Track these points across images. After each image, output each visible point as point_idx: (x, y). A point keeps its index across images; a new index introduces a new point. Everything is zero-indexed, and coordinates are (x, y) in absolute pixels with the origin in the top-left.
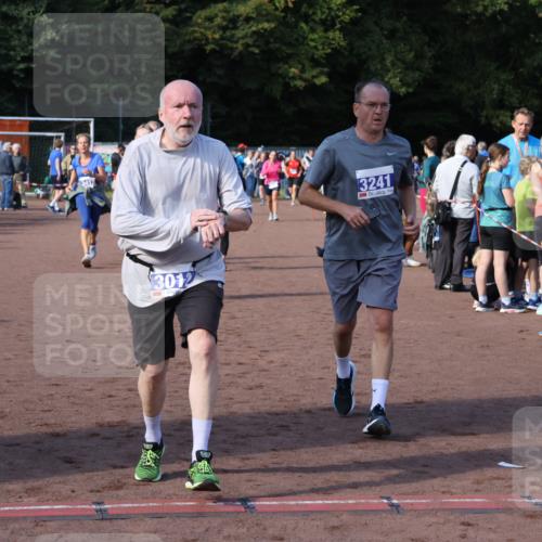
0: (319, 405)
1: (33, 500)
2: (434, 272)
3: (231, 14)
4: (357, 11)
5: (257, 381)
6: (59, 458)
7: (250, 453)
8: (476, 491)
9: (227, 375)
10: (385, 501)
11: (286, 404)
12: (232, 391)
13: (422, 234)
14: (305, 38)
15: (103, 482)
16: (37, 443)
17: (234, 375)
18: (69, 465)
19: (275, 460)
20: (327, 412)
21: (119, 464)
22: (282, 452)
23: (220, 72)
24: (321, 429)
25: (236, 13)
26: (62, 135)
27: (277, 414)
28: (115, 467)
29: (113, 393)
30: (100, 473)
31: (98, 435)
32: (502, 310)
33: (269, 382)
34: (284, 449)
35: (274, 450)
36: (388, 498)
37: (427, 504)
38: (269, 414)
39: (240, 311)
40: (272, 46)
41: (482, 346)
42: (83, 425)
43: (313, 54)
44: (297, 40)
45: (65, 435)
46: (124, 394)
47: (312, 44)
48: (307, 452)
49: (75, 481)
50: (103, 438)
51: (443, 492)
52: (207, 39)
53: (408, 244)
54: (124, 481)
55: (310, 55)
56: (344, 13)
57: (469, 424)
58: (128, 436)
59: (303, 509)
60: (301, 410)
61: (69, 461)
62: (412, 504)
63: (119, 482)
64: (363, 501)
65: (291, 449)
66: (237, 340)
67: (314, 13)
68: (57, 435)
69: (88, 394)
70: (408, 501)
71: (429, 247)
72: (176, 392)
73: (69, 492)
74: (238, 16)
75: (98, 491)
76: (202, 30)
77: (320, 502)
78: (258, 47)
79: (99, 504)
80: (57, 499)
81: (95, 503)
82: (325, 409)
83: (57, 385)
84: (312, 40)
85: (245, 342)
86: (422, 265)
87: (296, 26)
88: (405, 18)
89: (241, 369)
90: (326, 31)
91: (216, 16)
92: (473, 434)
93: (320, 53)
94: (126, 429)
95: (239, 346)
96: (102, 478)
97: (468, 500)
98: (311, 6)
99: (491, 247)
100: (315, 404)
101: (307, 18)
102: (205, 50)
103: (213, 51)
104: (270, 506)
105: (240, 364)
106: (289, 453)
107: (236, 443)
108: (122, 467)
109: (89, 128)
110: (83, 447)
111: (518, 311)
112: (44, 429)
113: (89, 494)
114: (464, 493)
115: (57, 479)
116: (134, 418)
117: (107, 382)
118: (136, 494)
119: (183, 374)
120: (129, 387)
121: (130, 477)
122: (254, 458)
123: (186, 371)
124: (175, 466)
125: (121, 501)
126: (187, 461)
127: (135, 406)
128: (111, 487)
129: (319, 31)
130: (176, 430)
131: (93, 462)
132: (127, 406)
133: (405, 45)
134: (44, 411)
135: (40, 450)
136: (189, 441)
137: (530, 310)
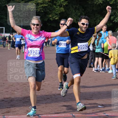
0: (57, 93)
4: (67, 3)
5: (42, 88)
7: (40, 104)
10: (71, 115)
11: (49, 93)
14: (55, 9)
15: (5, 111)
19: (46, 106)
20: (58, 95)
22: (47, 104)
24: (57, 99)
27: (47, 95)
28: (8, 108)
29: (8, 91)
30: (4, 109)
32: (100, 72)
33: (45, 88)
35: (45, 104)
36: (72, 114)
38: (45, 95)
40: (47, 11)
41: (95, 80)
44: (53, 9)
46: (10, 91)
48: (53, 104)
50: (5, 101)
54: (10, 111)
55: (55, 13)
56: (64, 3)
57: (92, 97)
58: (11, 101)
60: (52, 94)
62: (78, 115)
64: (66, 115)
67: (57, 3)
69: (2, 91)
70: (77, 115)
72: (23, 91)
74: (39, 3)
75: (4, 113)
77: (56, 115)
78: (43, 11)
79: (4, 116)
81: (3, 116)
82: (58, 94)
84: (57, 10)
87: (53, 6)
88: (78, 5)
90: (60, 7)
92: (93, 100)
93: (58, 13)
94: (11, 99)
98: (56, 1)
100: (56, 93)
101: (55, 5)
104: (44, 116)
106: (49, 104)
108: (10, 108)
109: (3, 30)
111: (104, 72)
113: (1, 114)
116: (13, 97)
117: (6, 88)
118: (12, 114)
119: (24, 87)
120: (12, 90)
121: (11, 110)
122: (41, 106)
123: (26, 86)
124: (22, 107)
125: (9, 115)
126: (25, 106)
127: (13, 94)
128: (7, 112)
129: (58, 7)
130: (22, 99)
131: (3, 107)
132: (11, 94)
133: (78, 11)
136: (25, 102)
137: (107, 72)
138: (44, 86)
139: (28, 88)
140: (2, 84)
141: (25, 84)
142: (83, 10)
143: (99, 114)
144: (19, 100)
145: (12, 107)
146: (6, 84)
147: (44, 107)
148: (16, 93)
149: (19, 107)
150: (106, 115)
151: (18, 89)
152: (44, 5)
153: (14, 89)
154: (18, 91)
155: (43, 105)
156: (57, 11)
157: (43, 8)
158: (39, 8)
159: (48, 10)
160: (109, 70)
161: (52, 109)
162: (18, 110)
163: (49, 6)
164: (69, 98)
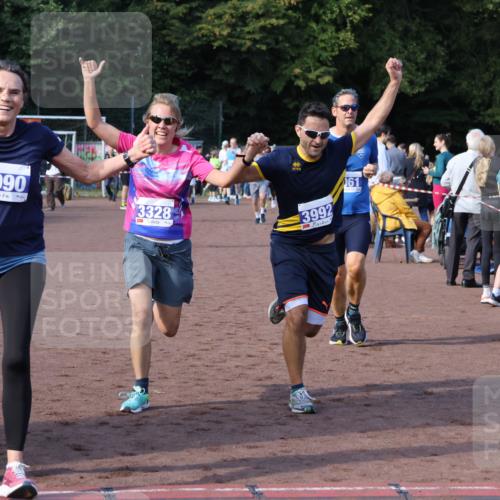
2: (445, 268)
3: (240, 11)
4: (369, 10)
5: (267, 373)
6: (68, 445)
7: (259, 441)
8: (486, 479)
9: (237, 367)
10: (393, 488)
12: (242, 382)
13: (434, 231)
14: (315, 38)
16: (47, 431)
17: (243, 367)
18: (78, 453)
19: (284, 449)
20: (336, 403)
21: (128, 452)
22: (290, 440)
24: (330, 419)
26: (74, 133)
28: (123, 454)
29: (123, 383)
30: (109, 460)
31: (107, 423)
33: (278, 373)
34: (292, 438)
35: (282, 438)
36: (396, 485)
37: (436, 491)
39: (250, 306)
40: (280, 46)
42: (92, 414)
43: (320, 56)
44: (307, 40)
45: (74, 423)
47: (322, 45)
48: (315, 441)
50: (113, 427)
51: (452, 480)
52: (215, 36)
53: (420, 240)
55: (317, 54)
56: (354, 13)
58: (137, 425)
59: (310, 495)
61: (78, 449)
62: (420, 491)
63: (128, 468)
64: (371, 488)
65: (300, 438)
66: (247, 333)
67: (324, 13)
68: (67, 424)
69: (97, 384)
70: (416, 488)
71: (441, 243)
72: (185, 382)
73: (78, 479)
74: (248, 13)
75: (107, 477)
76: (210, 27)
77: (328, 489)
78: (268, 44)
79: (107, 490)
80: (65, 485)
81: (103, 489)
83: (67, 376)
84: (322, 41)
85: (255, 335)
86: (434, 262)
87: (307, 26)
88: (418, 20)
89: (251, 361)
90: (338, 30)
91: (225, 13)
95: (250, 339)
98: (322, 5)
101: (317, 19)
103: (220, 48)
104: (278, 492)
105: (250, 356)
106: (298, 441)
107: (245, 432)
108: (131, 455)
110: (92, 436)
112: (54, 418)
113: (97, 480)
114: (473, 482)
115: (66, 465)
117: (117, 373)
118: (144, 481)
119: (192, 366)
122: (262, 447)
123: (198, 363)
124: (183, 454)
129: (330, 31)
130: (184, 419)
131: (102, 449)
133: (418, 44)
134: (53, 401)
135: (49, 438)
136: (198, 430)
139: (205, 374)
140: (100, 355)
141: (194, 355)
142: (440, 38)
144: (172, 424)
145: (143, 453)
146: (115, 356)
148: (156, 391)
149: (169, 451)
151: (166, 378)
152: (268, 22)
154: (165, 383)
155: (270, 442)
156: (324, 49)
157: (265, 35)
158: (249, 33)
159: (287, 45)
163: (293, 26)
164: (381, 417)
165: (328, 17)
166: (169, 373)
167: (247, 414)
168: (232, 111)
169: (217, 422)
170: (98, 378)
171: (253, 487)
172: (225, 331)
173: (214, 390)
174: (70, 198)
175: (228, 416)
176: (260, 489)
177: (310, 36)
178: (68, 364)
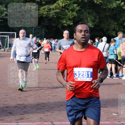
1: (2, 122)
3: (49, 8)
4: (80, 8)
5: (55, 94)
6: (8, 112)
7: (54, 111)
8: (107, 120)
9: (48, 93)
10: (86, 123)
11: (62, 100)
12: (49, 97)
14: (67, 14)
16: (3, 109)
17: (50, 93)
19: (59, 113)
21: (22, 114)
22: (61, 111)
23: (47, 22)
25: (50, 8)
26: (8, 36)
27: (60, 102)
28: (21, 114)
29: (21, 97)
31: (17, 107)
32: (114, 78)
33: (58, 95)
34: (62, 110)
35: (59, 111)
38: (58, 102)
39: (51, 78)
40: (59, 16)
42: (13, 105)
43: (69, 18)
45: (9, 107)
46: (23, 97)
47: (69, 15)
49: (12, 118)
50: (19, 108)
52: (44, 14)
54: (23, 118)
56: (77, 8)
57: (106, 105)
58: (24, 107)
59: (66, 124)
61: (10, 113)
63: (22, 118)
65: (63, 110)
66: (50, 85)
67: (69, 8)
68: (7, 107)
69: (15, 97)
72: (36, 97)
73: (10, 120)
75: (17, 120)
76: (42, 12)
78: (56, 16)
80: (7, 122)
81: (16, 123)
83: (7, 95)
84: (69, 14)
85: (52, 85)
87: (65, 11)
90: (72, 12)
91: (46, 8)
92: (107, 107)
93: (71, 17)
94: (24, 106)
96: (18, 117)
97: (105, 122)
99: (111, 63)
102: (43, 17)
103: (45, 17)
106: (63, 111)
107: (50, 109)
108: (23, 114)
110: (13, 110)
111: (117, 78)
112: (4, 106)
113: (15, 121)
114: (104, 121)
115: (7, 117)
116: (26, 103)
117: (19, 94)
118: (26, 121)
119: (38, 93)
120: (24, 96)
121: (25, 117)
122: (54, 113)
123: (38, 92)
124: (36, 114)
125: (22, 122)
126: (38, 113)
127: (26, 100)
128: (20, 119)
130: (36, 106)
131: (16, 113)
132: (24, 100)
134: (4, 101)
135: (3, 111)
136: (39, 108)
137: (121, 78)
138: (57, 92)
140: (15, 90)
143: (114, 122)
144: (33, 107)
145: (26, 114)
147: (57, 114)
148: (29, 99)
149: (32, 114)
150: (121, 124)
151: (31, 96)
153: (27, 95)
154: (31, 97)
155: (56, 112)
160: (123, 76)
161: (65, 116)
162: (31, 117)
163: (62, 11)
165: (70, 8)
166: (32, 95)
167: (51, 105)
168: (47, 31)
169: (44, 107)
170: (15, 96)
171: (52, 122)
172: (45, 84)
173: (43, 99)
174: (8, 52)
175: (46, 105)
176: (54, 123)
177: (66, 13)
178: (8, 92)
